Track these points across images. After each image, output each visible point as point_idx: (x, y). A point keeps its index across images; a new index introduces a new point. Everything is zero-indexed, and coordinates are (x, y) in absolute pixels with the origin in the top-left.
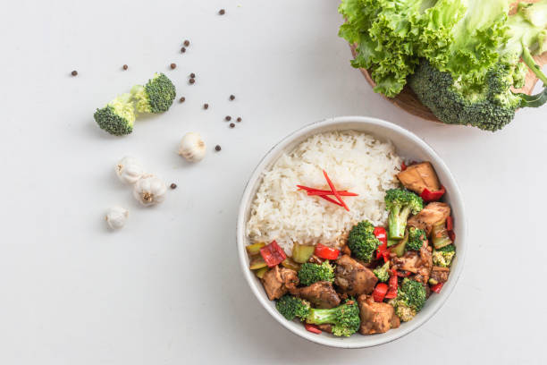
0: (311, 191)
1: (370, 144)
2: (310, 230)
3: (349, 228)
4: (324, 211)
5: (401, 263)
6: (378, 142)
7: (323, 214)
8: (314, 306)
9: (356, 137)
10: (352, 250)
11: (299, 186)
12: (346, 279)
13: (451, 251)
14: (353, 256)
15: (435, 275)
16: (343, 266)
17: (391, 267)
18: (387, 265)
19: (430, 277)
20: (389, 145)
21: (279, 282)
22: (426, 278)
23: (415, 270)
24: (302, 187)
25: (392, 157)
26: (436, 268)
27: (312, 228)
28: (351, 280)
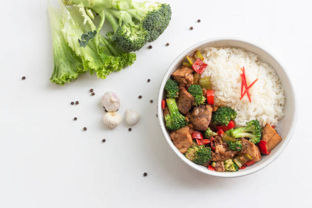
0: (243, 76)
1: (280, 103)
2: (221, 82)
3: (229, 105)
4: (234, 87)
5: (219, 142)
6: (282, 107)
7: (232, 87)
8: (177, 100)
9: (281, 93)
10: (217, 111)
11: (244, 68)
12: (199, 113)
13: (235, 168)
14: (213, 113)
15: (218, 164)
16: (206, 109)
17: (214, 137)
18: (215, 134)
19: (216, 162)
20: (282, 115)
21: (185, 74)
22: (214, 159)
23: (217, 151)
24: (243, 70)
25: (277, 118)
26: (222, 163)
27: (222, 83)
28: (200, 116)
